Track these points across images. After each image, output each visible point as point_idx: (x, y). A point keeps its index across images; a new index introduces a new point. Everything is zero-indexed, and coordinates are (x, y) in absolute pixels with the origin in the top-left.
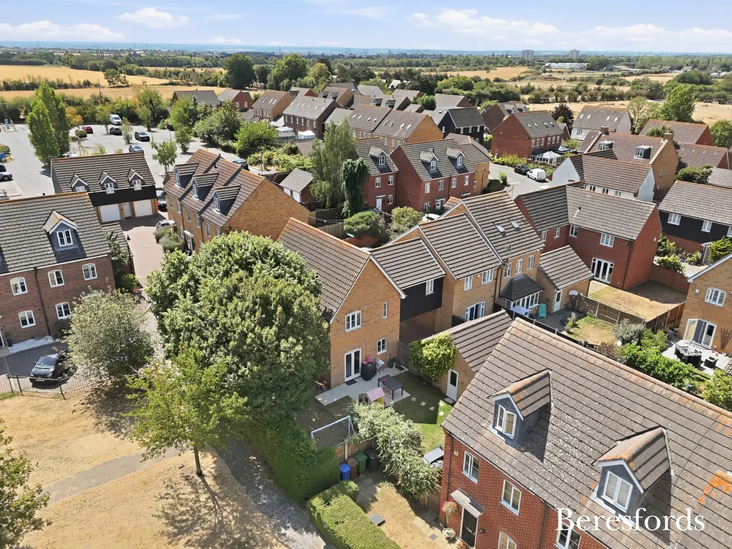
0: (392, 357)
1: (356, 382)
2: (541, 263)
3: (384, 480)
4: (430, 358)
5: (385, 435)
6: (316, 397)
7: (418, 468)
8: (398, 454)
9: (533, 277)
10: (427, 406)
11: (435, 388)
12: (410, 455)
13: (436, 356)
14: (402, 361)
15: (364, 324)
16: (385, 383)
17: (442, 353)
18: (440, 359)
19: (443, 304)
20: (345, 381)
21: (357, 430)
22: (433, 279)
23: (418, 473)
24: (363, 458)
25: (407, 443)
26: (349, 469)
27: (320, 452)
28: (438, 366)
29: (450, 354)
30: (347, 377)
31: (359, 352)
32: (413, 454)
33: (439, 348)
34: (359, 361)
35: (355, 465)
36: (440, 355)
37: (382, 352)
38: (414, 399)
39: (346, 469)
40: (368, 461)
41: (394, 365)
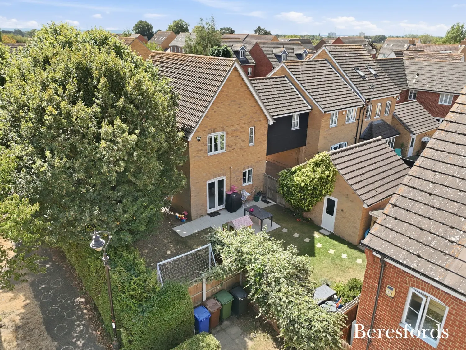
0: (258, 191)
1: (220, 214)
2: (395, 111)
3: (256, 329)
4: (303, 184)
5: (259, 266)
6: (174, 229)
7: (310, 314)
8: (279, 293)
9: (389, 123)
10: (301, 238)
11: (306, 220)
12: (296, 294)
13: (311, 181)
14: (269, 194)
15: (229, 149)
16: (253, 213)
17: (318, 176)
18: (315, 184)
19: (307, 142)
20: (208, 213)
21: (220, 261)
22: (299, 113)
23: (311, 321)
24: (227, 299)
25: (292, 276)
26: (208, 315)
27: (164, 292)
28: (313, 193)
29: (329, 176)
30: (209, 209)
31: (222, 181)
32: (301, 293)
33: (314, 172)
34: (222, 192)
35: (217, 308)
36: (316, 180)
37: (247, 184)
38: (285, 230)
39: (203, 315)
40: (235, 303)
41: (260, 198)
